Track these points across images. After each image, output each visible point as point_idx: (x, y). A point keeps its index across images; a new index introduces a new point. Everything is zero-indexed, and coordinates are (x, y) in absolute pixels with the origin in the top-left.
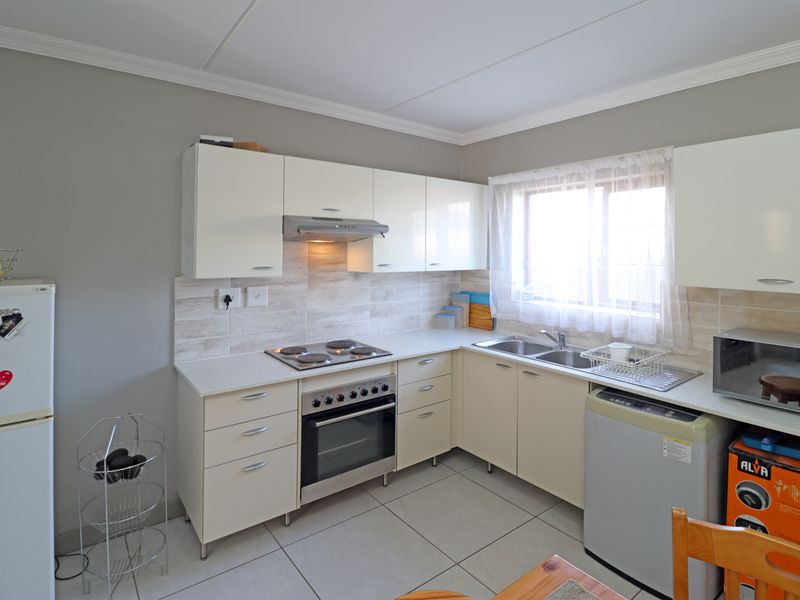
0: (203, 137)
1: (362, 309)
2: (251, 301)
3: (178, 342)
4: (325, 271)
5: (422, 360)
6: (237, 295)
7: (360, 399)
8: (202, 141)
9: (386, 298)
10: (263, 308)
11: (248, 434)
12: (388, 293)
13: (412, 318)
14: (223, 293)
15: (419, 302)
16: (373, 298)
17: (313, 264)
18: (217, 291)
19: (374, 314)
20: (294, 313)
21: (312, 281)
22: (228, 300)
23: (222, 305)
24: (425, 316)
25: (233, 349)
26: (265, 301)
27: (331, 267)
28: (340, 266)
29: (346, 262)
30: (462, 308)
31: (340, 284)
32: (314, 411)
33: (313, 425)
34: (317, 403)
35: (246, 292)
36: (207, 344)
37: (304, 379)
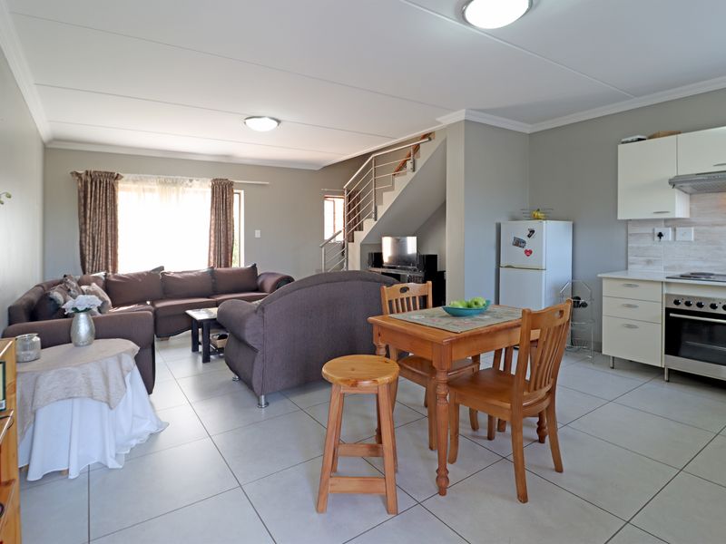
0: (623, 140)
2: (680, 237)
3: (631, 258)
6: (668, 232)
7: (720, 311)
8: (623, 143)
10: (690, 242)
11: (629, 306)
14: (657, 231)
18: (653, 229)
20: (719, 249)
22: (660, 235)
23: (657, 238)
26: (692, 237)
32: (675, 307)
33: (671, 315)
34: (677, 302)
35: (675, 230)
36: (649, 262)
37: (667, 283)
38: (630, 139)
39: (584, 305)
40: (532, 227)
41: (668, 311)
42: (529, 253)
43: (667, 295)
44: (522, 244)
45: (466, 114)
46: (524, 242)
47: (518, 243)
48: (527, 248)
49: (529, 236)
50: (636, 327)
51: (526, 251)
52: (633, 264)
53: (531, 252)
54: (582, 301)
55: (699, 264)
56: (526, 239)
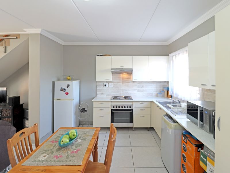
0: (98, 55)
1: (135, 90)
2: (110, 86)
3: (97, 93)
4: (126, 80)
5: (142, 102)
6: (107, 84)
7: (124, 108)
8: (97, 56)
9: (142, 87)
10: (112, 87)
11: (101, 110)
12: (142, 86)
13: (150, 93)
14: (104, 84)
15: (153, 89)
16: (138, 87)
17: (123, 79)
18: (103, 84)
19: (138, 91)
20: (119, 89)
21: (123, 82)
22: (105, 85)
23: (104, 86)
24: (154, 93)
25: (106, 95)
26: (113, 86)
27: (127, 79)
28: (129, 79)
29: (131, 78)
30: (165, 92)
31: (130, 83)
32: (113, 108)
33: (113, 111)
34: (114, 107)
35: (109, 84)
36: (102, 94)
37: (111, 101)
38: (99, 55)
39: (86, 111)
40: (68, 83)
41: (112, 110)
42: (67, 94)
43: (111, 105)
44: (64, 90)
45: (41, 31)
46: (65, 89)
47: (63, 90)
48: (67, 92)
49: (67, 87)
50: (103, 116)
51: (66, 93)
52: (98, 94)
53: (68, 93)
54: (85, 110)
55: (114, 93)
56: (66, 88)
